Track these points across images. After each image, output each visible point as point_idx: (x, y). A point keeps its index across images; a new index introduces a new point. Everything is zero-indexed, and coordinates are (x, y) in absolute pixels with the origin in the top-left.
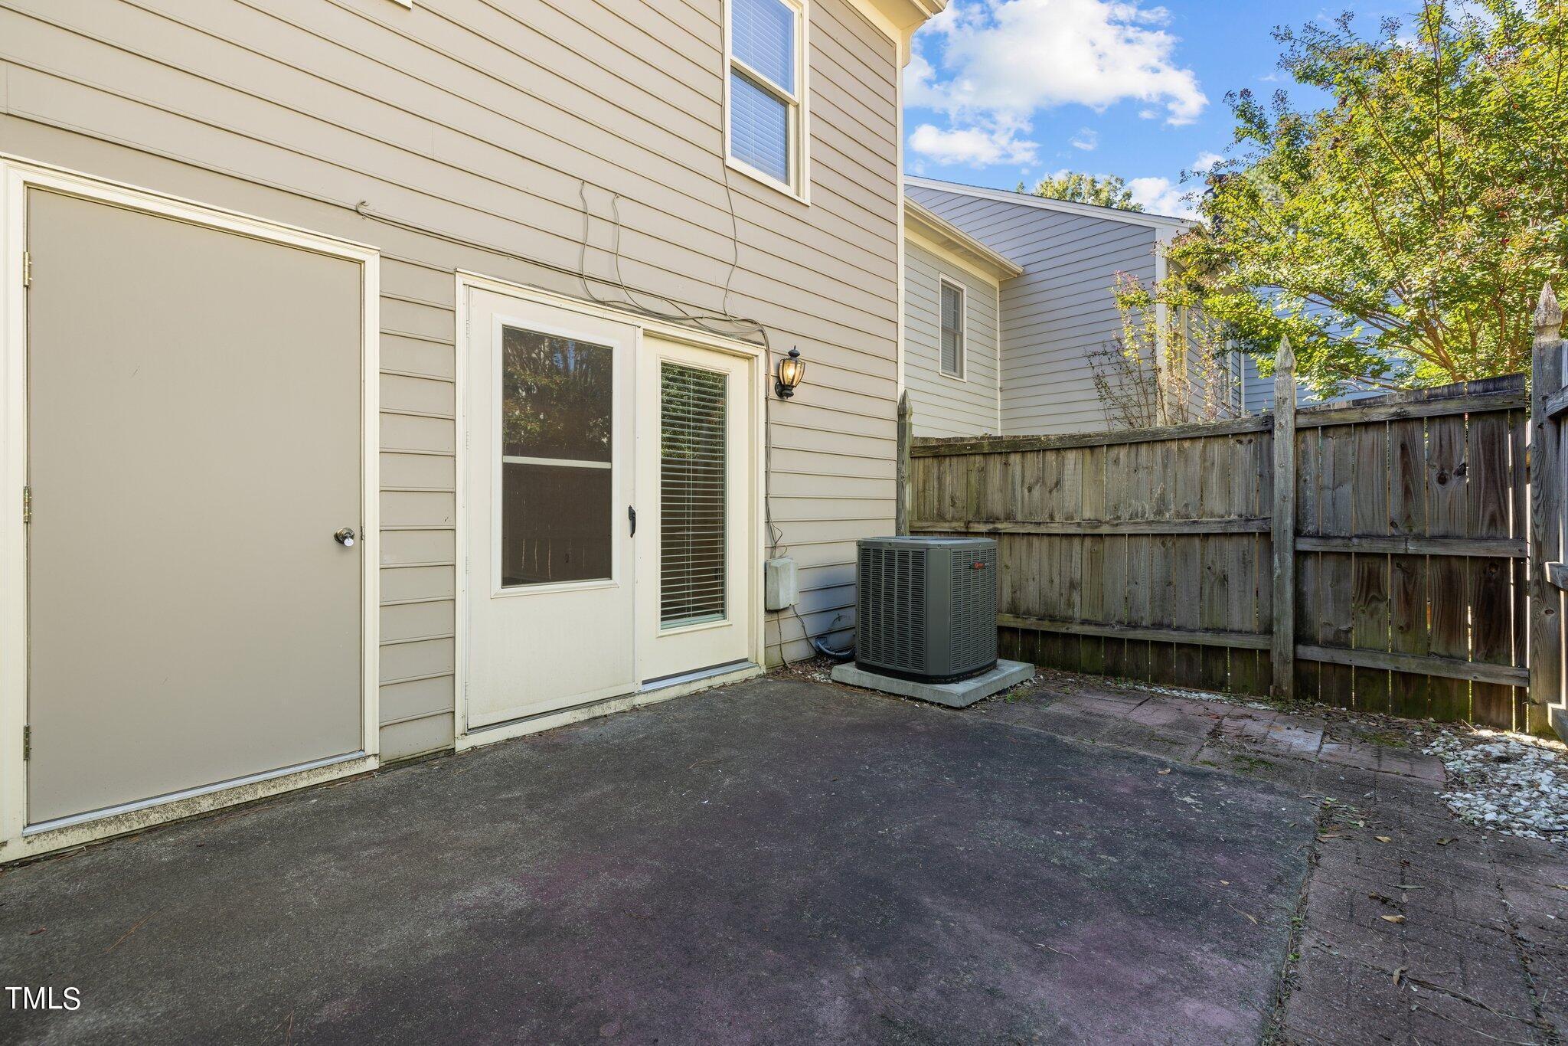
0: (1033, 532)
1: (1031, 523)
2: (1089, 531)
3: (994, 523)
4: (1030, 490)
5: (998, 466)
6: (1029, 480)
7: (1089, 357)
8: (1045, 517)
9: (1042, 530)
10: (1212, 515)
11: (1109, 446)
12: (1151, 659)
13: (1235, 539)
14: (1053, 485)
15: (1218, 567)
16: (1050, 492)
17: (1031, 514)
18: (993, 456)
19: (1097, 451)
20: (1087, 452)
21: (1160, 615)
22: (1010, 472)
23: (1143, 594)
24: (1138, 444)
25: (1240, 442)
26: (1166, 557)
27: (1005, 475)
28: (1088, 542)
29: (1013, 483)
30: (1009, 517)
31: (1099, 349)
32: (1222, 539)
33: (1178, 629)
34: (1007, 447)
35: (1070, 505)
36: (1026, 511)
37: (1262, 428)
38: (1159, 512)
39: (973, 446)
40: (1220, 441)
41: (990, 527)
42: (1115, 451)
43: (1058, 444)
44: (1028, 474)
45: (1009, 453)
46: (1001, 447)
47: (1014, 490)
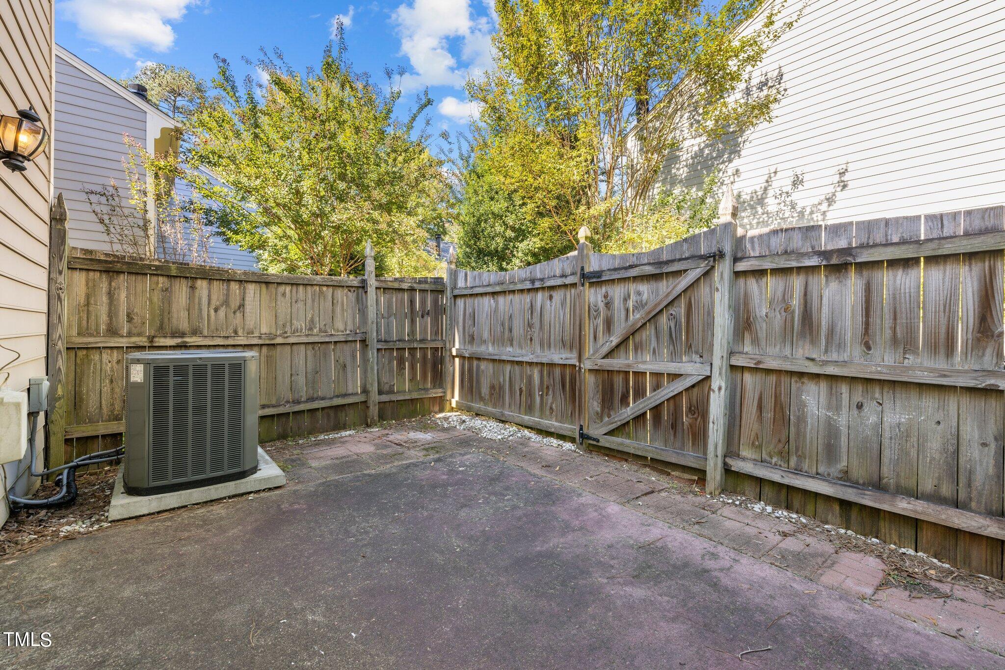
0: (222, 344)
1: (220, 337)
2: (268, 342)
3: (182, 337)
4: (216, 310)
5: (184, 288)
6: (215, 302)
7: (87, 193)
8: (230, 332)
9: (230, 342)
10: (338, 331)
11: (279, 284)
12: (306, 420)
13: (349, 344)
14: (237, 308)
15: (341, 361)
16: (234, 313)
17: (217, 329)
18: (178, 279)
19: (271, 286)
20: (264, 286)
21: (312, 392)
22: (197, 295)
23: (301, 380)
24: (297, 285)
25: (350, 291)
26: (315, 356)
27: (191, 297)
28: (264, 349)
29: (200, 304)
30: (195, 332)
31: (99, 189)
32: (343, 344)
33: (323, 399)
34: (196, 273)
35: (250, 322)
36: (213, 327)
37: (360, 285)
38: (311, 329)
39: (158, 268)
40: (341, 289)
41: (179, 340)
42: (281, 289)
43: (243, 278)
44: (214, 297)
45: (196, 278)
46: (190, 273)
47: (200, 310)
